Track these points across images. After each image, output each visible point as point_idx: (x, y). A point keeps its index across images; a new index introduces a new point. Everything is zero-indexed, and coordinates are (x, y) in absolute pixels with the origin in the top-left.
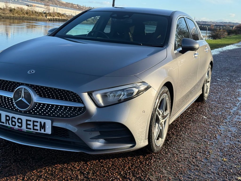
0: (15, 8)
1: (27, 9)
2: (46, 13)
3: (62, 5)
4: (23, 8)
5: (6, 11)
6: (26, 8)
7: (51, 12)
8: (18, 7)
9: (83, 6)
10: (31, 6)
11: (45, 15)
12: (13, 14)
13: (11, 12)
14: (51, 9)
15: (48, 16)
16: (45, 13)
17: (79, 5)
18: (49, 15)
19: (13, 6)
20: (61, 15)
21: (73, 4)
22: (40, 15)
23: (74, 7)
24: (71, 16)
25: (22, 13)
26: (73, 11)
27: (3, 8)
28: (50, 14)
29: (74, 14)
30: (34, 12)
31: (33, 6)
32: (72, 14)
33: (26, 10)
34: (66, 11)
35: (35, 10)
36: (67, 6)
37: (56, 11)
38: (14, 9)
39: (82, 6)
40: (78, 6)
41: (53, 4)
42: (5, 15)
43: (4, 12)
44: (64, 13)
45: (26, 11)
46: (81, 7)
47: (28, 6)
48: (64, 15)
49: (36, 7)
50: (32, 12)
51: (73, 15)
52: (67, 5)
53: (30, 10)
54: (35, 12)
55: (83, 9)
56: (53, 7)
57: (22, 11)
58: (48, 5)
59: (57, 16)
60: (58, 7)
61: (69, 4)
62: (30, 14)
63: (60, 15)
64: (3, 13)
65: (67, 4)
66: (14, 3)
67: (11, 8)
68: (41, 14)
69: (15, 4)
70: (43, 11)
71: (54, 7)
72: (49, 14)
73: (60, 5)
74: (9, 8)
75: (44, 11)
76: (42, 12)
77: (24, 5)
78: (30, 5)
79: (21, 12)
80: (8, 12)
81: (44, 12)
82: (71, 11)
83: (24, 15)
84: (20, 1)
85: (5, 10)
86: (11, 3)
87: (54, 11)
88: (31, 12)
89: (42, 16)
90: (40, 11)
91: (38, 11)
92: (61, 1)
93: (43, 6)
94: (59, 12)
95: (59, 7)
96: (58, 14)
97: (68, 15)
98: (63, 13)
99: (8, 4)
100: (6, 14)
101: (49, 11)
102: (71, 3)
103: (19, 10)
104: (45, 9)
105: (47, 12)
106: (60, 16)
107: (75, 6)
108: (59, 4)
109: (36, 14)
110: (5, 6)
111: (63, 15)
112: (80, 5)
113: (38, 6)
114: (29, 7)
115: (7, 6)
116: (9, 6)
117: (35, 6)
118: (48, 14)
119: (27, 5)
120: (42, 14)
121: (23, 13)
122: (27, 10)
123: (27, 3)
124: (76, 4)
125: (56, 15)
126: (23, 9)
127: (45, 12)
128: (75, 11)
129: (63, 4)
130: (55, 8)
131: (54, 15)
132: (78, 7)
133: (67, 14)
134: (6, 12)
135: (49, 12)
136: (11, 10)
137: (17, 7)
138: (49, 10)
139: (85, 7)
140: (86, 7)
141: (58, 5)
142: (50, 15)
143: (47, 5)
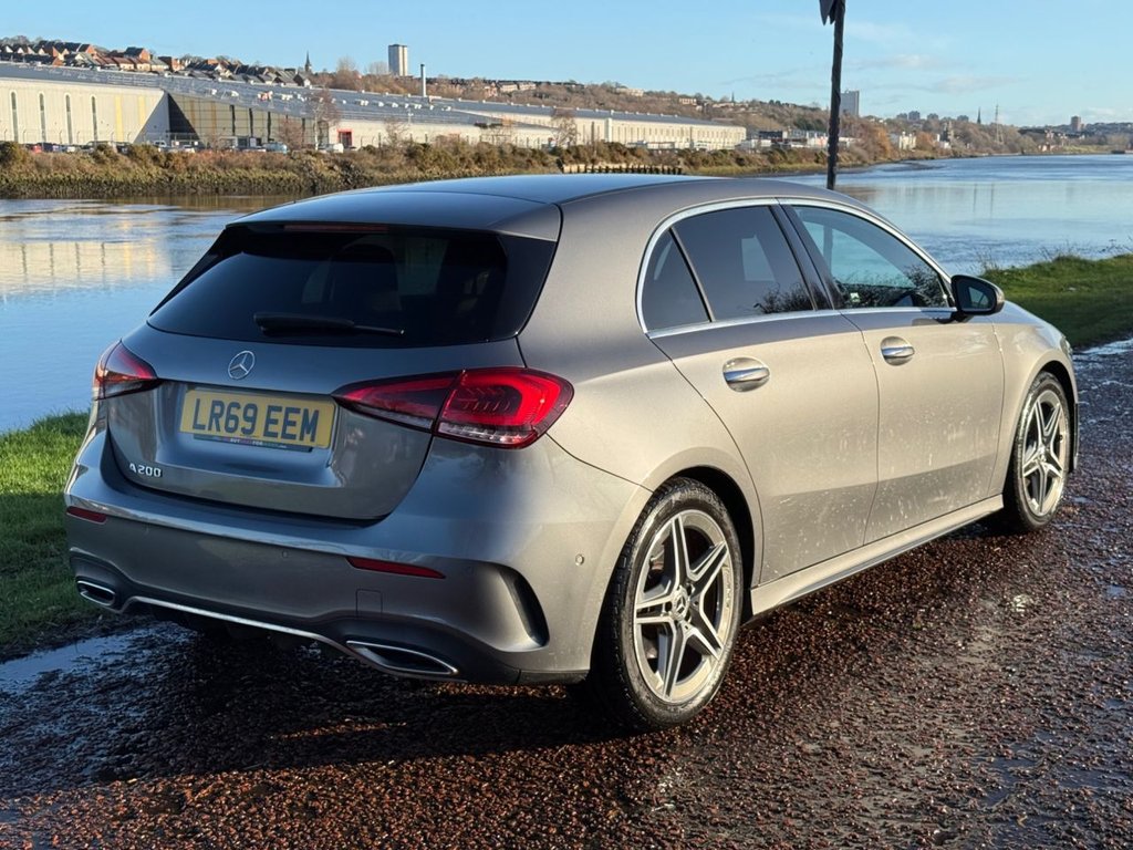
0: (429, 142)
1: (478, 140)
2: (560, 148)
3: (626, 103)
4: (463, 136)
5: (392, 158)
6: (472, 135)
7: (579, 143)
8: (441, 137)
9: (722, 102)
10: (493, 126)
11: (555, 158)
12: (421, 169)
13: (413, 161)
14: (580, 130)
15: (571, 162)
16: (555, 151)
17: (704, 96)
18: (572, 158)
19: (419, 133)
20: (625, 154)
21: (679, 93)
22: (534, 161)
23: (684, 109)
24: (671, 150)
25: (458, 162)
26: (677, 127)
27: (377, 146)
28: (576, 154)
29: (684, 139)
30: (508, 151)
31: (501, 125)
32: (673, 144)
33: (476, 144)
34: (648, 131)
35: (514, 143)
36: (652, 105)
37: (602, 137)
38: (424, 145)
39: (718, 100)
40: (699, 103)
41: (589, 107)
42: (389, 176)
43: (384, 163)
44: (641, 139)
45: (473, 153)
46: (715, 106)
47: (484, 126)
48: (636, 152)
49: (514, 130)
50: (501, 152)
51: (676, 146)
52: (651, 101)
53: (490, 142)
54: (514, 150)
55: (725, 112)
56: (591, 121)
57: (456, 152)
58: (567, 115)
59: (607, 155)
60: (610, 120)
61: (660, 95)
62: (491, 162)
63: (620, 151)
64: (382, 169)
65: (649, 98)
66: (422, 121)
67: (411, 142)
68: (537, 155)
69: (429, 121)
70: (546, 143)
71: (595, 121)
72: (574, 153)
73: (619, 107)
74: (405, 143)
75: (550, 140)
76: (543, 146)
77: (464, 123)
78: (488, 124)
79: (454, 158)
80: (401, 160)
81: (549, 145)
82: (668, 131)
83: (467, 167)
84: (449, 108)
85: (390, 154)
86: (413, 121)
87: (596, 138)
88: (497, 153)
89: (544, 165)
90: (534, 144)
91: (525, 144)
92: (623, 90)
93: (546, 120)
94: (616, 140)
95: (615, 118)
96: (610, 147)
97: (655, 146)
98: (635, 140)
99: (401, 126)
100: (394, 169)
101: (571, 139)
102: (667, 91)
103: (447, 149)
104: (555, 133)
105: (565, 147)
106: (622, 158)
107: (685, 102)
108: (613, 105)
109: (518, 158)
110: (386, 134)
111: (633, 151)
112: (708, 98)
113: (522, 121)
114: (485, 131)
115: (394, 137)
116: (405, 136)
117: (512, 124)
118: (568, 151)
119: (476, 125)
120: (541, 154)
121: (462, 159)
122: (478, 147)
123: (480, 114)
124: (691, 94)
125: (602, 156)
126: (464, 143)
127: (553, 144)
128: (687, 127)
129: (631, 99)
130: (600, 123)
131: (595, 156)
132: (699, 108)
133: (651, 146)
134: (393, 163)
135: (572, 144)
136: (414, 153)
137: (437, 134)
138: (573, 133)
139: (733, 101)
140: (738, 100)
141: (609, 109)
142: (574, 157)
143: (560, 116)
